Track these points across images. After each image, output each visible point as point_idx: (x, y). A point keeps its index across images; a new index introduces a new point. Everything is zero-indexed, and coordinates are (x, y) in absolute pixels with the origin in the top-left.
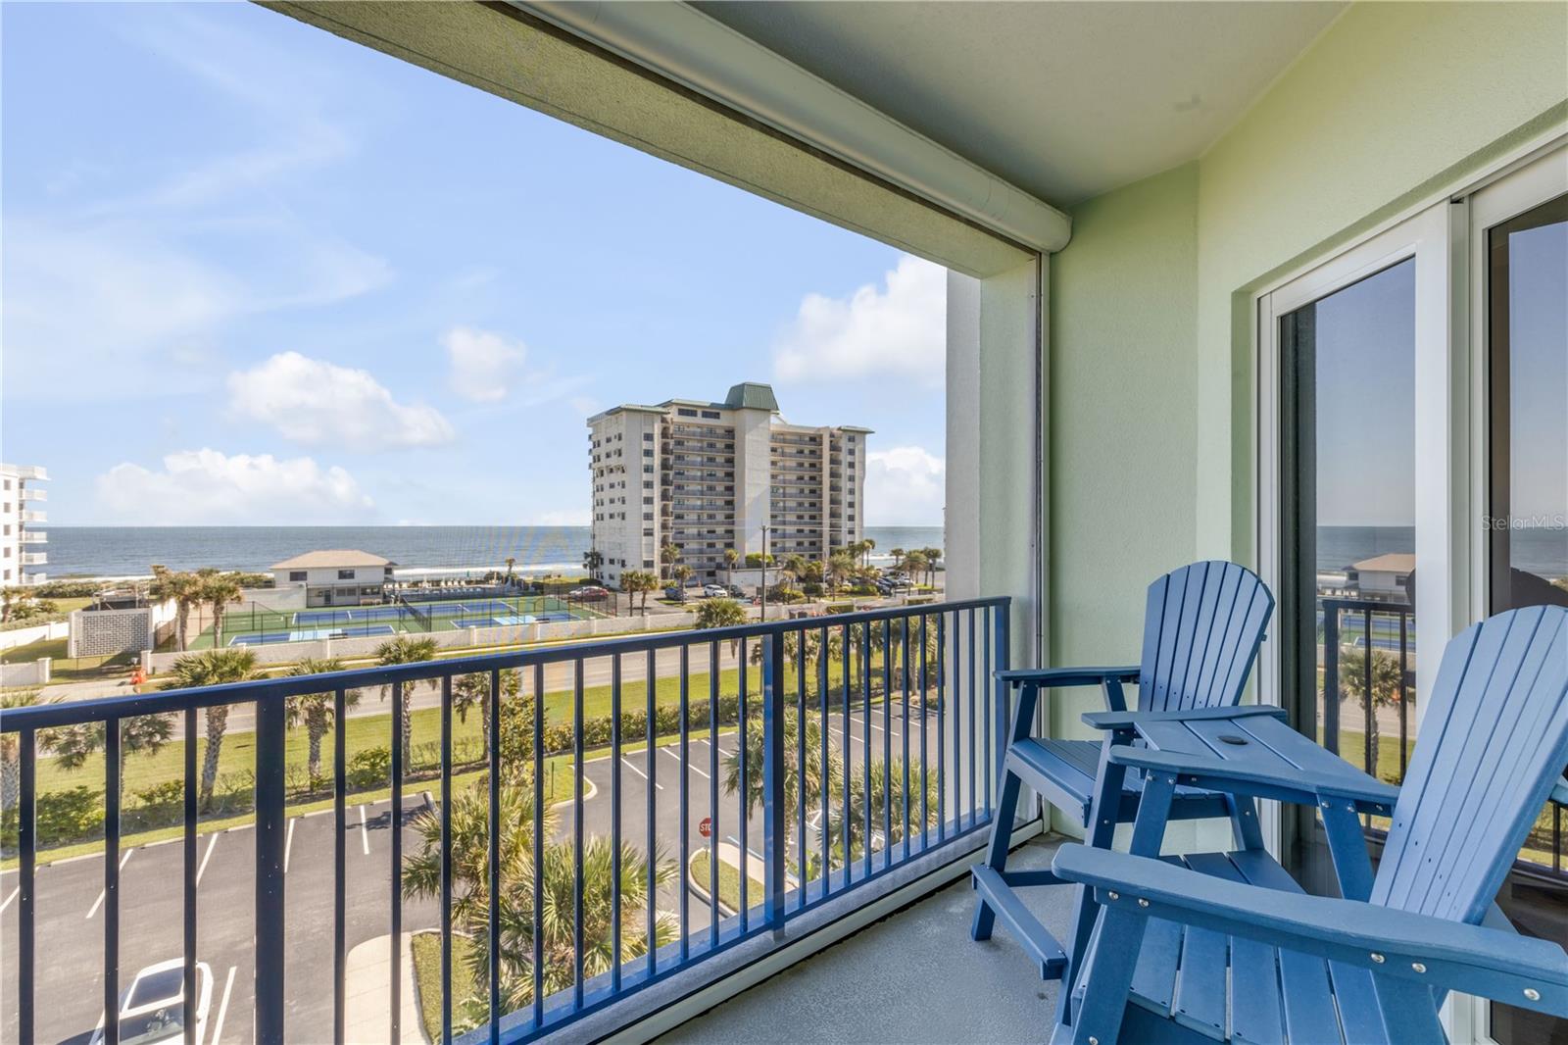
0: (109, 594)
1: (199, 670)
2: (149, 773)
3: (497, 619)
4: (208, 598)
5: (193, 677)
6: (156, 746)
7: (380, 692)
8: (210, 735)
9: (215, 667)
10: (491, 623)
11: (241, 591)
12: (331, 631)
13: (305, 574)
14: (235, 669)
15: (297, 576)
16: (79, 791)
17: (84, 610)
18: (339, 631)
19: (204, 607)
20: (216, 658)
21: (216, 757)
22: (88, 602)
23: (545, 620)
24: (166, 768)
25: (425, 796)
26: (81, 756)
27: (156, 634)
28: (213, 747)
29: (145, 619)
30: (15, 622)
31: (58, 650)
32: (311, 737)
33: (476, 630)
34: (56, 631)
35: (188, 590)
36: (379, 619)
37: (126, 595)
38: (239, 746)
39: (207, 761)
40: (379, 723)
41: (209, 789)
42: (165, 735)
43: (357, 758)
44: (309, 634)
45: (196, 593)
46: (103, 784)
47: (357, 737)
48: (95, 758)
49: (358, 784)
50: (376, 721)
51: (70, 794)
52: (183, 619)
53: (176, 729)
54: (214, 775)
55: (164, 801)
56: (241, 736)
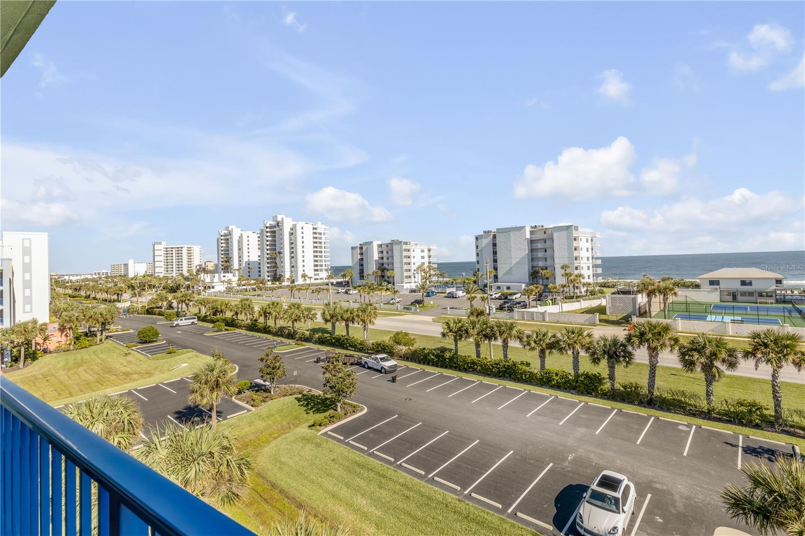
0: (621, 287)
1: (643, 329)
2: (629, 376)
4: (660, 292)
5: (640, 333)
6: (628, 363)
7: (754, 364)
8: (650, 364)
9: (651, 329)
12: (732, 318)
13: (719, 281)
14: (660, 332)
15: (713, 283)
16: (598, 375)
17: (612, 294)
18: (737, 318)
19: (658, 296)
20: (651, 325)
21: (654, 376)
22: (613, 290)
24: (636, 375)
25: (793, 447)
26: (599, 359)
27: (639, 308)
28: (652, 371)
29: (634, 301)
30: (590, 297)
31: (601, 310)
32: (706, 381)
34: (604, 302)
36: (769, 313)
37: (627, 288)
38: (672, 374)
39: (650, 378)
40: (761, 384)
41: (651, 392)
42: (630, 359)
43: (738, 403)
44: (719, 318)
45: (654, 290)
46: (608, 375)
47: (743, 389)
48: (604, 363)
49: (739, 420)
50: (759, 382)
51: (595, 375)
52: (649, 303)
53: (636, 357)
54: (653, 386)
55: (631, 391)
56: (668, 368)
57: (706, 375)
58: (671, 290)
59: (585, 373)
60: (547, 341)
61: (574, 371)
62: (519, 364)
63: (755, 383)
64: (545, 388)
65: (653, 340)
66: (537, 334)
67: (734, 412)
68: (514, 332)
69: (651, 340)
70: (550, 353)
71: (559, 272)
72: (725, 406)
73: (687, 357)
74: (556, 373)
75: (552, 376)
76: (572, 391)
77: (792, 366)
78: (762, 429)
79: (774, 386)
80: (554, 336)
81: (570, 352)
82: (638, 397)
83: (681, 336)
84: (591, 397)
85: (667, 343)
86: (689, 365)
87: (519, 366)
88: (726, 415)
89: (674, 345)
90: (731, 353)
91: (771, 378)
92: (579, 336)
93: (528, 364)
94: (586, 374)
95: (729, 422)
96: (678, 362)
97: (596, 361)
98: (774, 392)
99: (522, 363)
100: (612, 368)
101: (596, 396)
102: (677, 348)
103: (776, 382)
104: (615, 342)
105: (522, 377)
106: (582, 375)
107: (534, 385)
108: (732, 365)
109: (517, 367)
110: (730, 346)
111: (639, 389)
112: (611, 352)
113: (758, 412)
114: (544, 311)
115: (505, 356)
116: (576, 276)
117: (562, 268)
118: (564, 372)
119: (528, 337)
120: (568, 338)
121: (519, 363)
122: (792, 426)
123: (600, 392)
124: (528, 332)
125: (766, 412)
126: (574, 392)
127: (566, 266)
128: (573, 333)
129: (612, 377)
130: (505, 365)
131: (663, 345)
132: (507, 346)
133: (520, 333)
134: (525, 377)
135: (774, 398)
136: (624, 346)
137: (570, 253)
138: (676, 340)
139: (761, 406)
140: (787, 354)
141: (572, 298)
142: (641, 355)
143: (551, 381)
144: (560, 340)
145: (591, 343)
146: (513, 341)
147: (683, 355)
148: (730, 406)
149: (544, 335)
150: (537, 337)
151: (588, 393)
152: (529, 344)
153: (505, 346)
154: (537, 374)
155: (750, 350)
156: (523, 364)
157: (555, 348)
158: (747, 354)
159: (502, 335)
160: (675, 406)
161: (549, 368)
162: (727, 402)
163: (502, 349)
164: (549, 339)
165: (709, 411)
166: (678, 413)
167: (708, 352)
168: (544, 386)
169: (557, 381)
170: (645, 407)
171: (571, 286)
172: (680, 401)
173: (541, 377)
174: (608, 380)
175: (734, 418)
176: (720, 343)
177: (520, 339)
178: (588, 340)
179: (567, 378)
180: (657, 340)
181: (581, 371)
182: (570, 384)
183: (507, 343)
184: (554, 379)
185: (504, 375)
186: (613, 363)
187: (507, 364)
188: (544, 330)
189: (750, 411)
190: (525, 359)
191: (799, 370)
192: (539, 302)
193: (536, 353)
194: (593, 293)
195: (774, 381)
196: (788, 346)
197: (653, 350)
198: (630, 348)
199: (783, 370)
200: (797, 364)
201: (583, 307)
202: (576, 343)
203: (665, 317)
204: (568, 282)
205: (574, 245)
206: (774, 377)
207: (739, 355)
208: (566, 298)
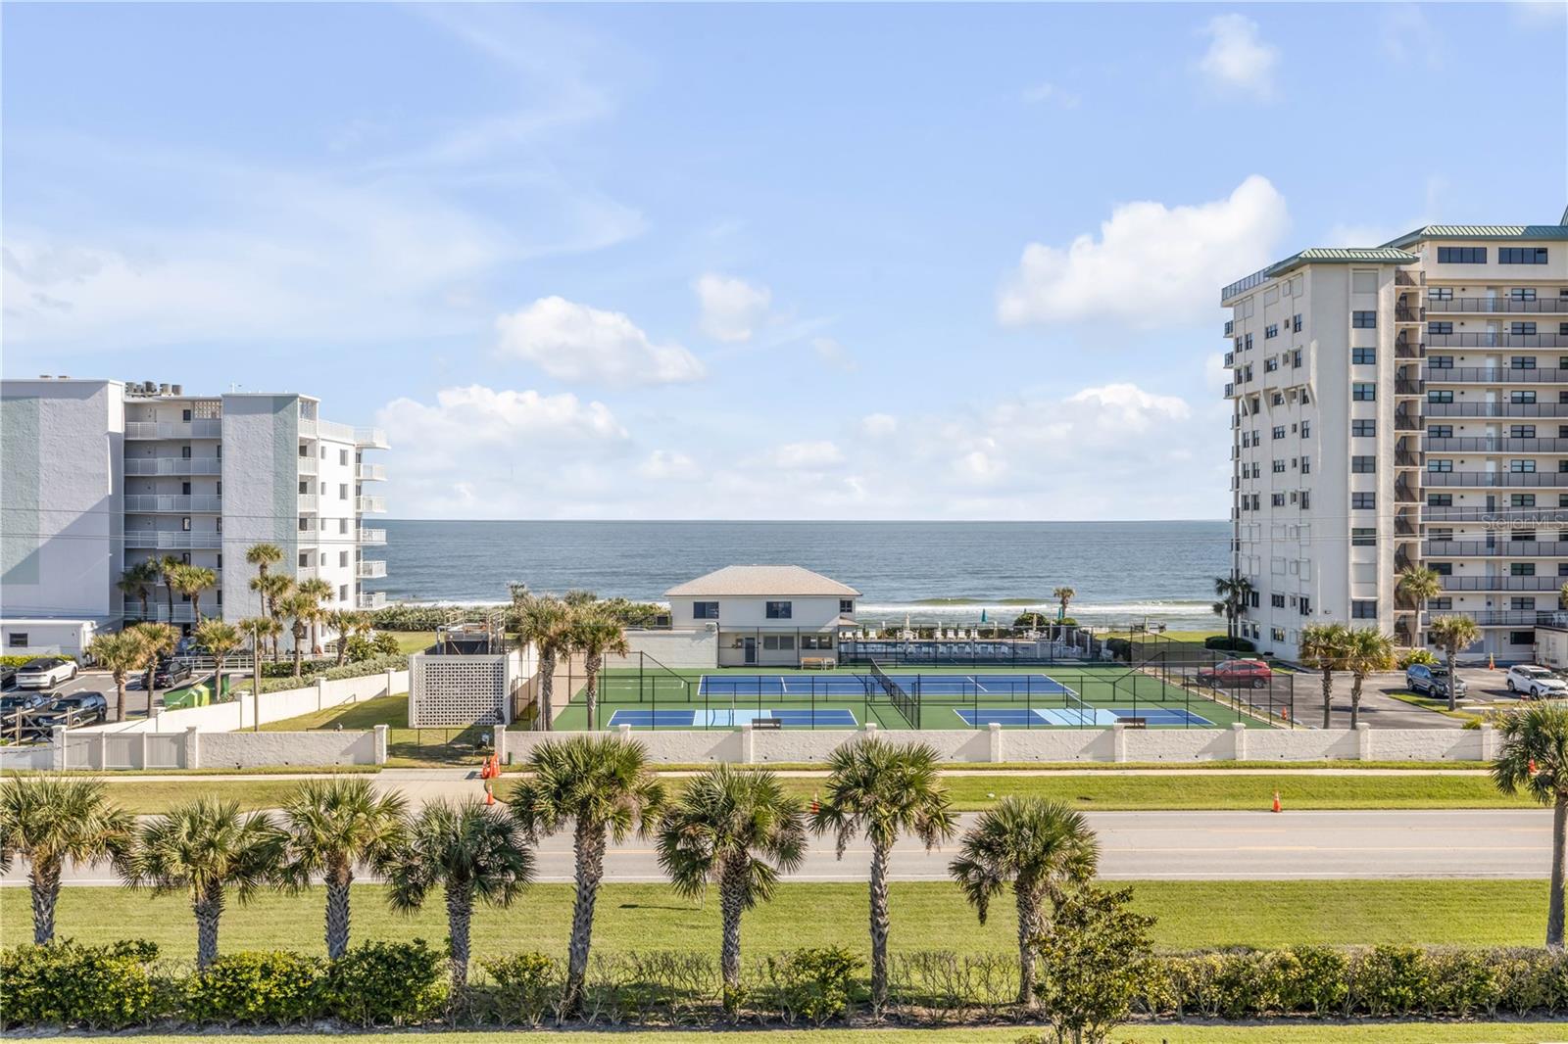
0: (457, 629)
1: (567, 768)
3: (1043, 713)
4: (580, 643)
5: (558, 782)
6: (511, 889)
7: (834, 842)
8: (579, 883)
9: (589, 767)
10: (1029, 720)
11: (625, 634)
12: (754, 714)
13: (716, 605)
14: (615, 773)
15: (704, 610)
16: (416, 947)
17: (427, 652)
18: (767, 714)
19: (574, 656)
20: (588, 750)
21: (588, 922)
22: (432, 640)
23: (1136, 722)
26: (419, 890)
27: (513, 698)
28: (584, 905)
29: (500, 670)
30: (351, 666)
31: (392, 712)
32: (725, 911)
33: (1000, 732)
34: (398, 683)
35: (554, 628)
36: (831, 696)
37: (475, 633)
38: (624, 906)
39: (576, 929)
40: (833, 897)
41: (576, 977)
43: (797, 963)
44: (722, 716)
45: (564, 634)
46: (447, 940)
47: (797, 920)
48: (436, 898)
49: (798, 1011)
50: (829, 893)
51: (405, 951)
53: (537, 865)
54: (585, 951)
55: (520, 984)
56: (624, 888)
58: (612, 633)
59: (372, 948)
60: (233, 847)
61: (331, 949)
62: (111, 957)
63: (821, 896)
64: (216, 1034)
65: (594, 801)
66: (192, 819)
67: (788, 992)
68: (91, 826)
70: (240, 892)
71: (237, 575)
72: (768, 979)
73: (681, 845)
74: (264, 968)
75: (249, 980)
76: (320, 1025)
77: (915, 836)
78: (847, 1026)
79: (875, 896)
80: (259, 824)
81: (318, 879)
82: (539, 1001)
83: (668, 779)
84: (386, 1032)
85: (634, 805)
86: (686, 865)
87: (113, 962)
88: (769, 1004)
89: (648, 811)
90: (789, 817)
91: (867, 877)
92: (355, 812)
93: (148, 951)
94: (375, 952)
95: (776, 1023)
96: (656, 865)
97: (407, 896)
98: (876, 912)
99: (123, 950)
100: (460, 914)
101: (407, 1026)
102: (657, 819)
103: (880, 887)
104: (476, 821)
105: (119, 1008)
106: (362, 956)
107: (169, 1032)
108: (789, 851)
109: (103, 968)
110: (787, 795)
111: (545, 970)
112: (461, 860)
113: (840, 980)
114: (184, 730)
115: (44, 932)
116: (303, 589)
117: (253, 557)
118: (293, 955)
119: (153, 837)
121: (111, 950)
122: (907, 1002)
123: (420, 1007)
124: (148, 818)
125: (856, 974)
126: (327, 1028)
127: (266, 551)
128: (334, 804)
129: (458, 948)
130: (42, 972)
131: (622, 817)
132: (56, 889)
133: (116, 826)
134: (135, 1004)
135: (873, 930)
136: (503, 830)
137: (285, 502)
138: (655, 795)
139: (848, 961)
140: (909, 805)
141: (283, 672)
142: (554, 855)
143: (242, 1001)
144: (285, 837)
145: (397, 832)
146: (84, 866)
147: (671, 837)
148: (778, 976)
149: (220, 825)
150: (191, 836)
151: (378, 1022)
152: (156, 866)
153: (46, 890)
154: (185, 982)
155: (829, 803)
156: (128, 952)
157: (260, 866)
158: (825, 815)
159: (33, 844)
160: (643, 1006)
161: (238, 951)
162: (772, 964)
163: (30, 902)
164: (242, 839)
165: (729, 1002)
166: (651, 1028)
167: (737, 822)
168: (213, 1028)
169: (266, 996)
170: (559, 1028)
171: (288, 625)
172: (656, 988)
173: (202, 994)
174: (447, 959)
175: (786, 1008)
176: (765, 791)
177: (117, 852)
178: (384, 823)
179: (305, 976)
180: (608, 798)
181: (354, 944)
182: (318, 999)
183: (56, 875)
184: (254, 991)
185: (39, 1016)
186: (466, 899)
187: (56, 963)
188: (215, 805)
189: (824, 980)
190: (134, 933)
191: (929, 846)
192: (158, 695)
193: (186, 899)
194: (360, 652)
195: (875, 883)
196: (906, 784)
197: (589, 832)
198: (520, 836)
199: (894, 852)
200: (926, 831)
201: (326, 704)
202: (347, 839)
203: (590, 725)
204: (276, 614)
205: (300, 472)
206: (877, 871)
207: (806, 821)
208: (267, 674)
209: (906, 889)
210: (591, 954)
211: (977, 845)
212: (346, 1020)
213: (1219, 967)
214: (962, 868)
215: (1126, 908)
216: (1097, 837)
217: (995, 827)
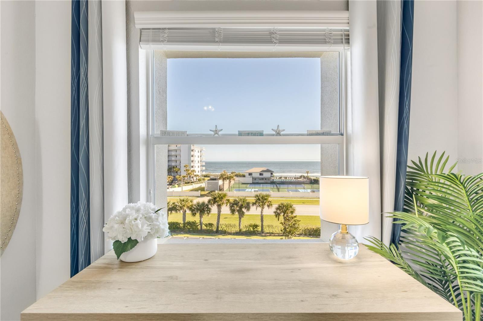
0: (212, 177)
2: (210, 220)
3: (299, 190)
5: (214, 198)
6: (208, 214)
7: (256, 208)
8: (218, 213)
9: (218, 196)
10: (296, 191)
11: (234, 178)
12: (254, 190)
13: (252, 174)
14: (222, 197)
15: (250, 174)
17: (208, 180)
18: (256, 190)
19: (227, 180)
21: (219, 219)
22: (209, 178)
23: (314, 192)
26: (195, 214)
27: (220, 186)
28: (219, 216)
29: (218, 183)
30: (198, 182)
31: (202, 189)
32: (239, 218)
33: (291, 193)
34: (203, 185)
35: (224, 177)
36: (267, 187)
37: (215, 178)
39: (218, 220)
41: (218, 228)
42: (210, 212)
43: (249, 226)
44: (250, 190)
45: (226, 177)
46: (199, 221)
47: (253, 220)
48: (198, 215)
49: (250, 233)
51: (193, 222)
52: (223, 184)
53: (212, 211)
56: (225, 214)
57: (239, 215)
58: (232, 177)
61: (183, 222)
65: (219, 201)
67: (248, 231)
69: (218, 201)
70: (170, 213)
71: (183, 169)
73: (232, 208)
79: (262, 217)
80: (174, 203)
81: (181, 211)
82: (212, 231)
83: (230, 198)
85: (225, 202)
86: (233, 211)
88: (245, 232)
89: (227, 203)
90: (248, 204)
91: (261, 213)
92: (186, 202)
94: (189, 222)
96: (229, 211)
97: (194, 215)
98: (262, 219)
100: (201, 217)
102: (229, 204)
104: (203, 204)
106: (187, 223)
108: (248, 210)
110: (248, 201)
111: (213, 226)
112: (201, 209)
114: (172, 191)
116: (192, 171)
117: (185, 166)
118: (177, 223)
120: (181, 204)
122: (266, 233)
126: (183, 233)
127: (187, 166)
128: (183, 201)
131: (223, 203)
136: (207, 205)
137: (189, 159)
138: (228, 200)
139: (257, 226)
140: (265, 203)
141: (189, 183)
142: (214, 209)
144: (177, 206)
147: (231, 207)
148: (247, 228)
155: (255, 202)
157: (173, 210)
158: (254, 204)
164: (171, 206)
165: (240, 232)
167: (240, 205)
171: (188, 176)
174: (199, 224)
175: (248, 233)
176: (244, 200)
178: (191, 204)
179: (179, 225)
180: (220, 200)
181: (186, 221)
182: (181, 229)
186: (202, 215)
191: (269, 209)
192: (170, 186)
194: (199, 180)
195: (261, 214)
196: (266, 199)
197: (219, 206)
198: (210, 206)
199: (264, 210)
200: (268, 206)
201: (194, 187)
202: (184, 206)
203: (229, 191)
204: (187, 174)
205: (192, 154)
206: (262, 212)
207: (251, 205)
208: (186, 183)
209: (267, 216)
210: (220, 224)
211: (277, 209)
212: (185, 232)
213: (315, 229)
214: (275, 212)
215: (295, 219)
216: (296, 208)
217: (279, 206)
